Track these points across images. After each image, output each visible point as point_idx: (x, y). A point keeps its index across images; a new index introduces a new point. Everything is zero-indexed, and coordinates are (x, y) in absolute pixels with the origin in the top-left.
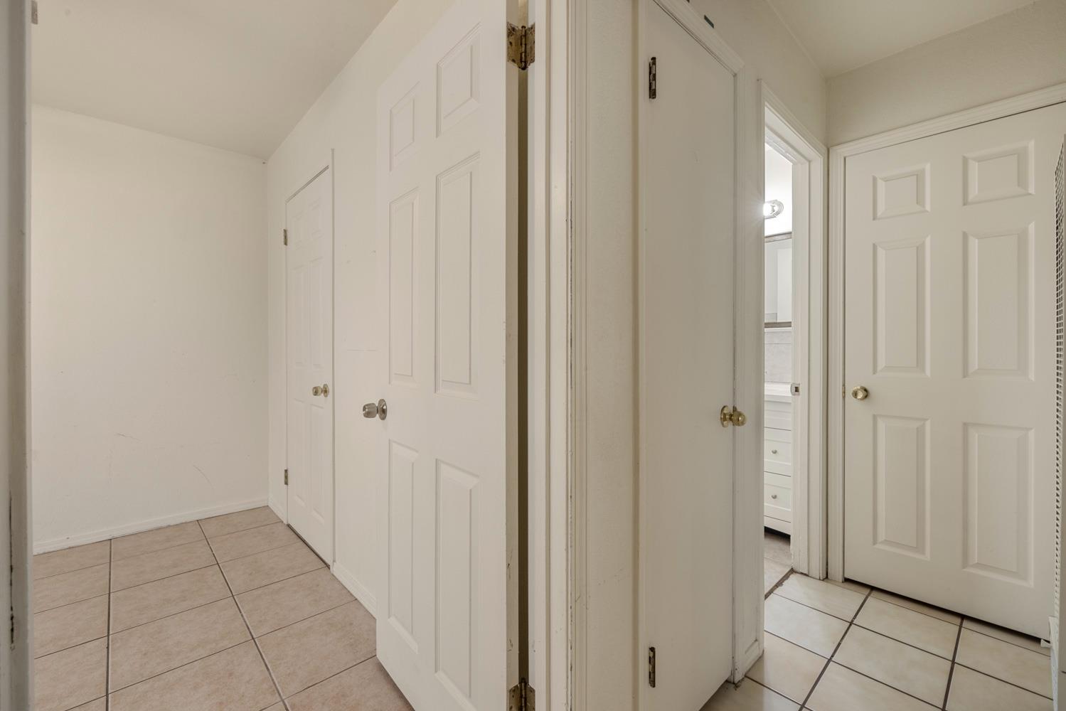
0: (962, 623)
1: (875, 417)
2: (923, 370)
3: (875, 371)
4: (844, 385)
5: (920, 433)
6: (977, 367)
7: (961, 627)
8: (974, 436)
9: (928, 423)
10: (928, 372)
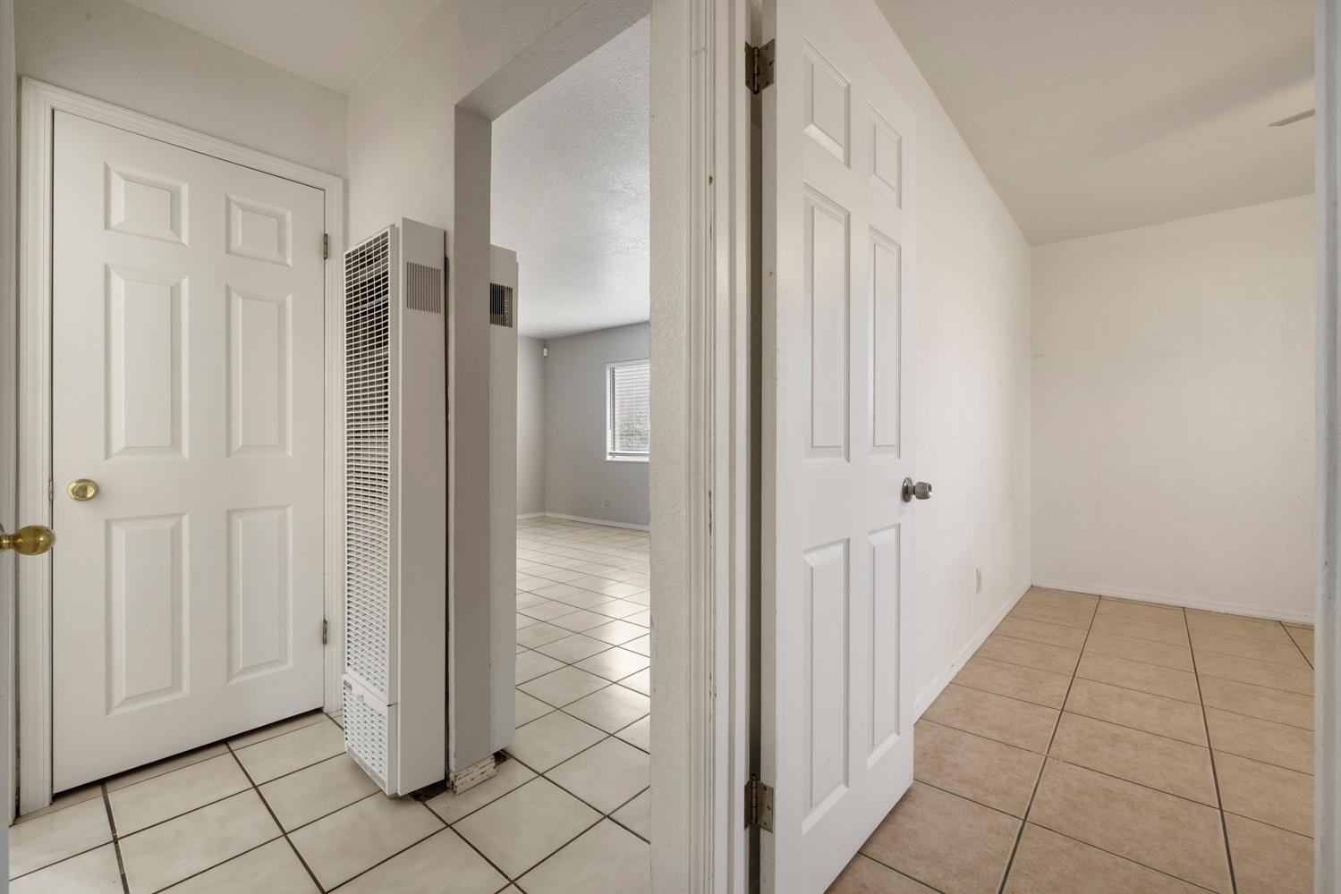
0: (229, 747)
1: (108, 523)
2: (179, 450)
3: (107, 455)
4: (51, 479)
5: (175, 534)
6: (241, 445)
7: (232, 752)
8: (239, 523)
9: (186, 520)
10: (185, 453)
